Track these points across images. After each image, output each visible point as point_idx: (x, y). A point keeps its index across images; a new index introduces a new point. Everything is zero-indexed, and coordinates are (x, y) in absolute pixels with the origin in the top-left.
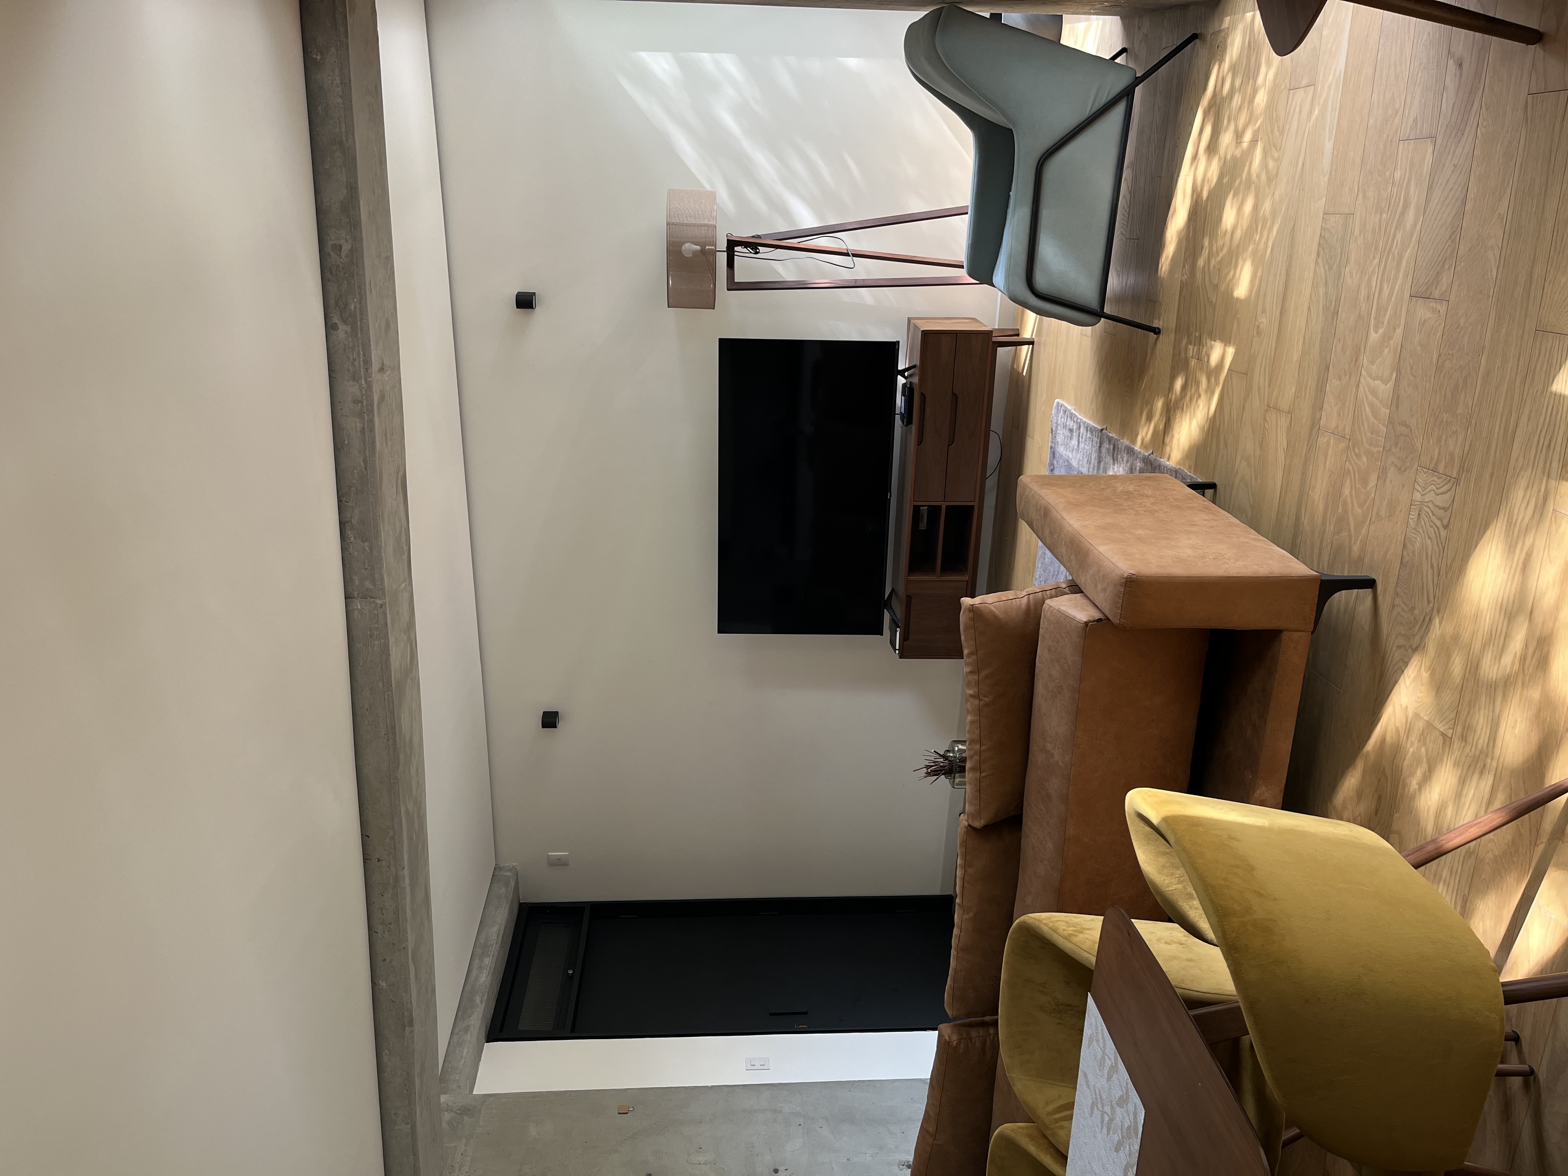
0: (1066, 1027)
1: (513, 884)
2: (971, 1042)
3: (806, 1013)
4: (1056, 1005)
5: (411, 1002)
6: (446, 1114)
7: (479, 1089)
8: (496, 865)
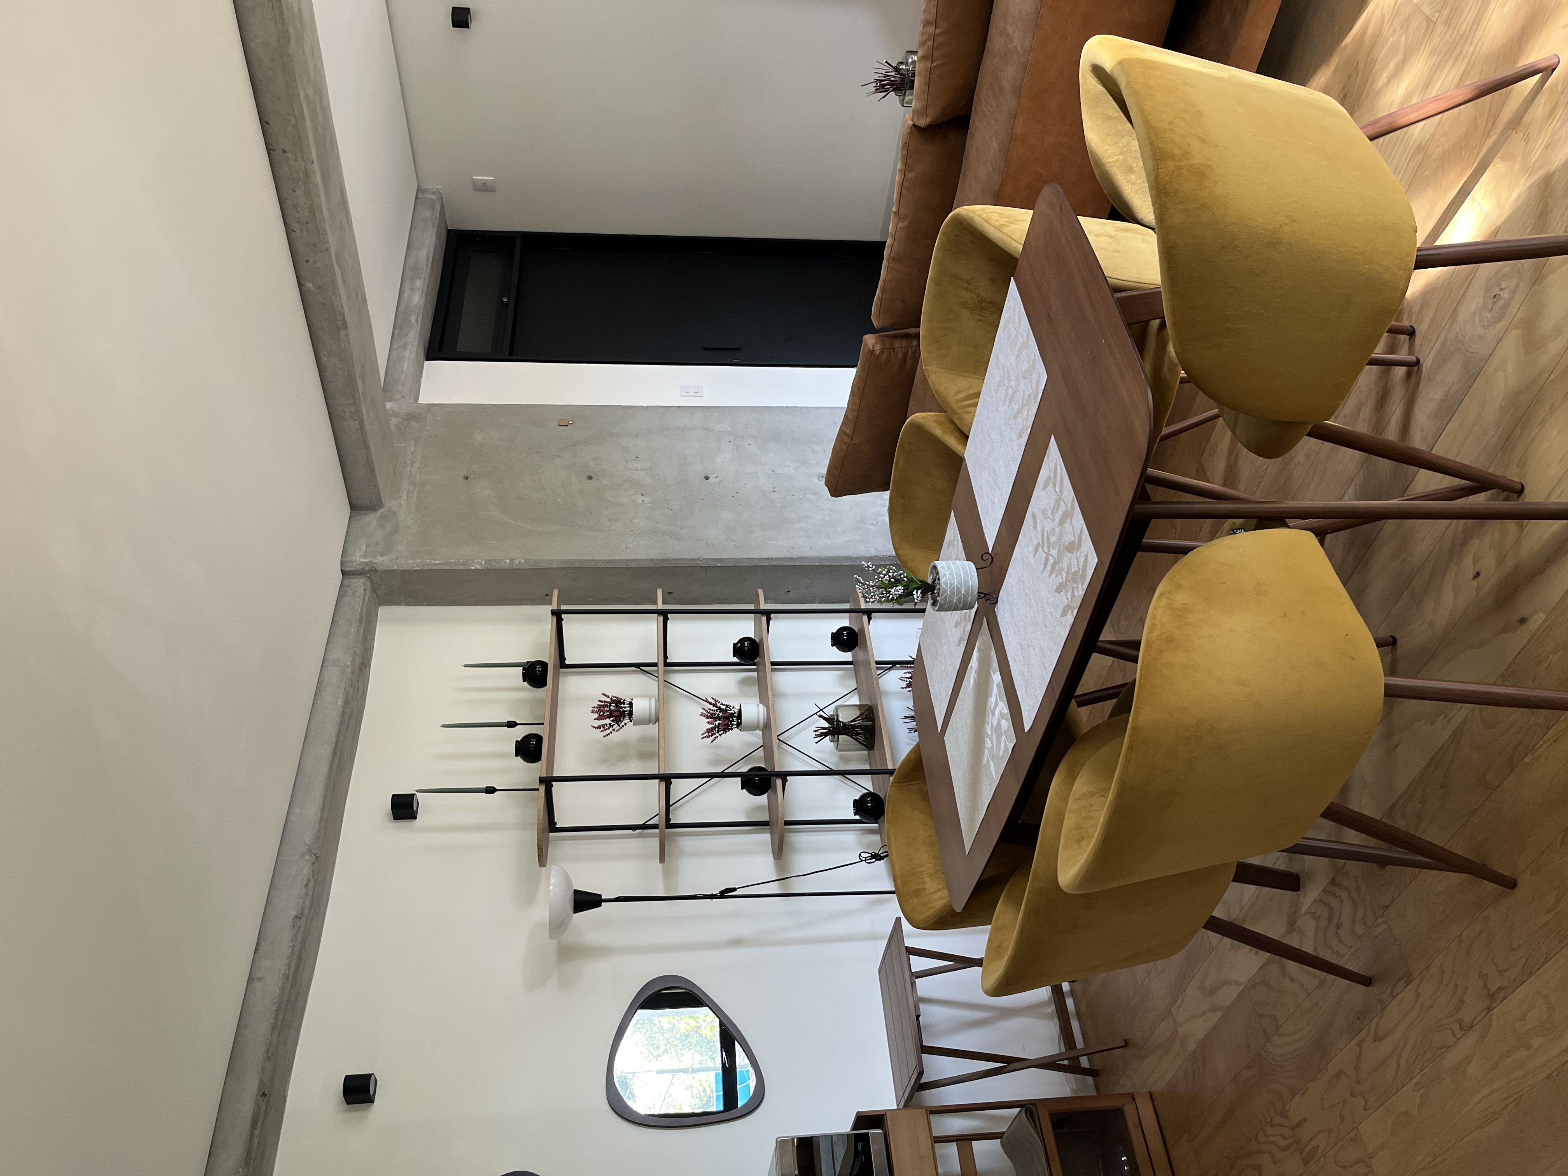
0: (986, 323)
1: (438, 207)
2: (894, 352)
3: (739, 349)
4: (979, 302)
5: (342, 306)
6: (393, 418)
7: (422, 400)
8: (418, 186)
